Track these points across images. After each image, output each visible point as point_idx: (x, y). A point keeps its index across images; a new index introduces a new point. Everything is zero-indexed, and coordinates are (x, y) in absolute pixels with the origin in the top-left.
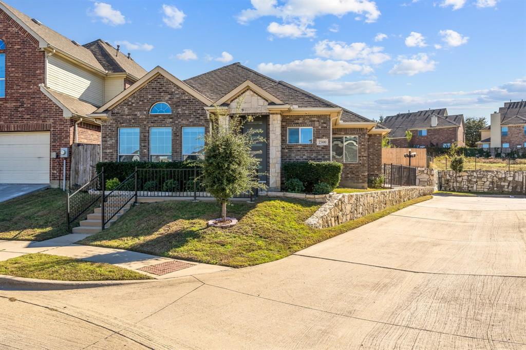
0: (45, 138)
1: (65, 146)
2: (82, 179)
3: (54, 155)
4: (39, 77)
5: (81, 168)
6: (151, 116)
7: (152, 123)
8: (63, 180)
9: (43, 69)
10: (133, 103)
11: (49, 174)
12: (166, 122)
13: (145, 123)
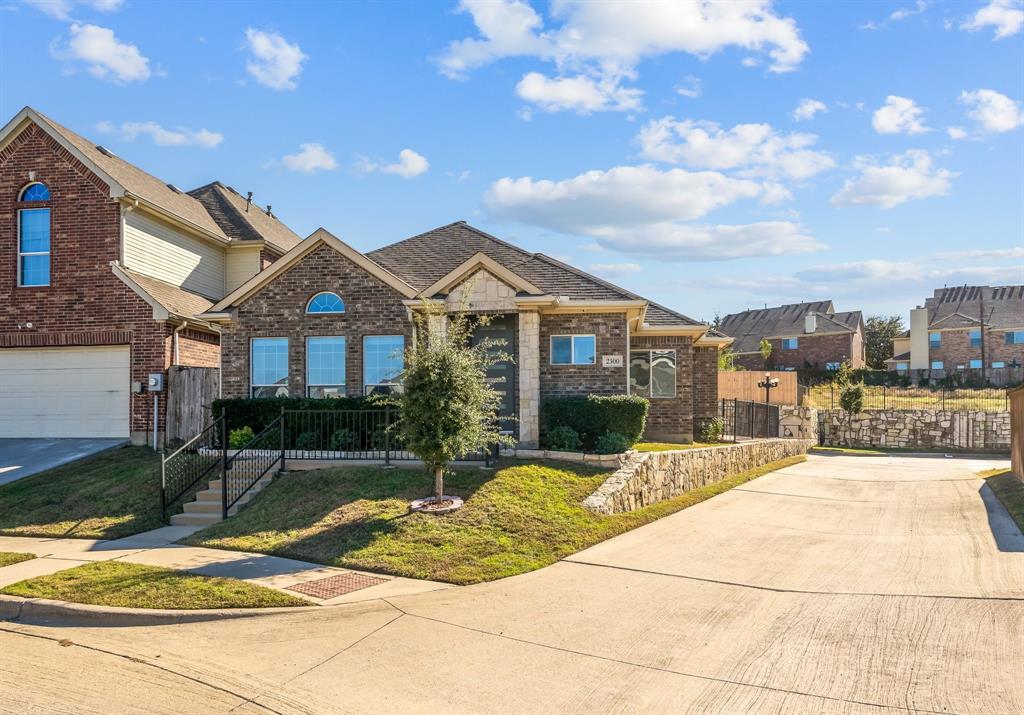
0: (121, 357)
1: (156, 371)
2: (187, 429)
3: (137, 387)
4: (110, 250)
5: (185, 409)
6: (309, 316)
7: (310, 328)
8: (153, 430)
9: (118, 234)
10: (276, 294)
11: (128, 422)
12: (335, 328)
13: (298, 329)
